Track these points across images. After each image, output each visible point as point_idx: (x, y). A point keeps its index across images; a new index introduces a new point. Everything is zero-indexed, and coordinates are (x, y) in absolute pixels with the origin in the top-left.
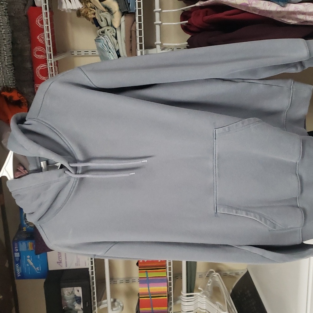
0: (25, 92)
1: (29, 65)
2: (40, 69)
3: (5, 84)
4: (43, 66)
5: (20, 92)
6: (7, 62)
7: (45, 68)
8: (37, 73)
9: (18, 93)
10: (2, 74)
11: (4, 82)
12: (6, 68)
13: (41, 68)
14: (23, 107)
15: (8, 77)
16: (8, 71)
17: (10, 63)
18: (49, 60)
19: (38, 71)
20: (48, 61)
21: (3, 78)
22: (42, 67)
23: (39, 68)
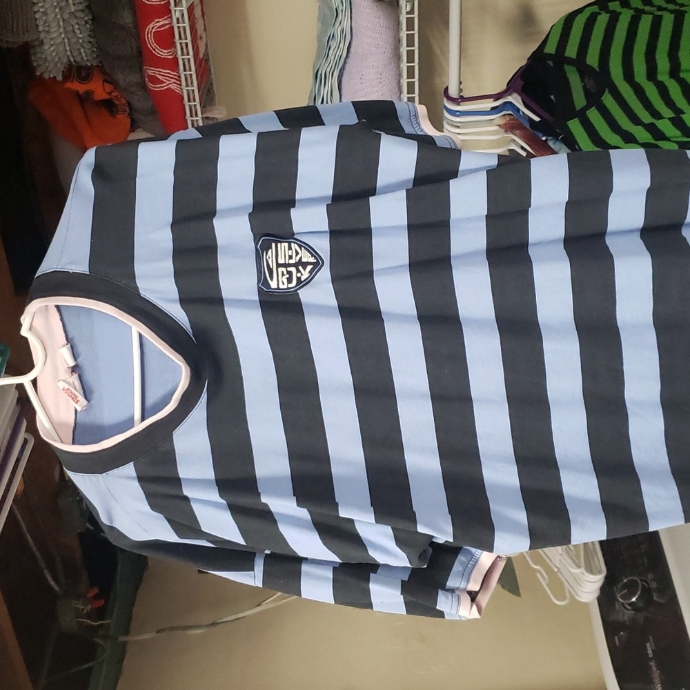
0: (121, 83)
1: (127, 18)
2: (153, 31)
3: (72, 60)
4: (162, 23)
5: (109, 80)
6: (74, 4)
7: (167, 27)
8: (147, 40)
9: (105, 81)
10: (63, 36)
11: (69, 53)
12: (74, 21)
13: (157, 28)
14: (119, 116)
15: (78, 41)
16: (77, 27)
17: (81, 7)
18: (175, 11)
19: (149, 36)
20: (173, 12)
21: (67, 45)
22: (158, 24)
23: (153, 28)
